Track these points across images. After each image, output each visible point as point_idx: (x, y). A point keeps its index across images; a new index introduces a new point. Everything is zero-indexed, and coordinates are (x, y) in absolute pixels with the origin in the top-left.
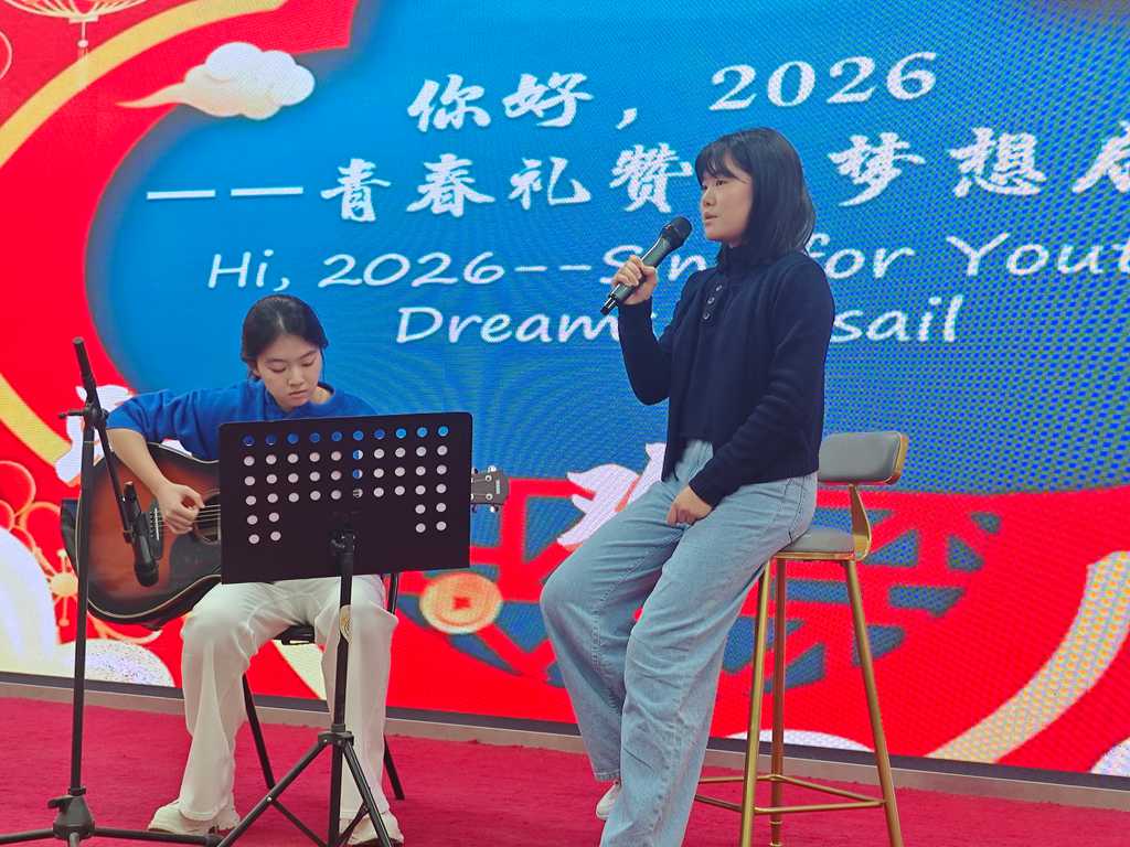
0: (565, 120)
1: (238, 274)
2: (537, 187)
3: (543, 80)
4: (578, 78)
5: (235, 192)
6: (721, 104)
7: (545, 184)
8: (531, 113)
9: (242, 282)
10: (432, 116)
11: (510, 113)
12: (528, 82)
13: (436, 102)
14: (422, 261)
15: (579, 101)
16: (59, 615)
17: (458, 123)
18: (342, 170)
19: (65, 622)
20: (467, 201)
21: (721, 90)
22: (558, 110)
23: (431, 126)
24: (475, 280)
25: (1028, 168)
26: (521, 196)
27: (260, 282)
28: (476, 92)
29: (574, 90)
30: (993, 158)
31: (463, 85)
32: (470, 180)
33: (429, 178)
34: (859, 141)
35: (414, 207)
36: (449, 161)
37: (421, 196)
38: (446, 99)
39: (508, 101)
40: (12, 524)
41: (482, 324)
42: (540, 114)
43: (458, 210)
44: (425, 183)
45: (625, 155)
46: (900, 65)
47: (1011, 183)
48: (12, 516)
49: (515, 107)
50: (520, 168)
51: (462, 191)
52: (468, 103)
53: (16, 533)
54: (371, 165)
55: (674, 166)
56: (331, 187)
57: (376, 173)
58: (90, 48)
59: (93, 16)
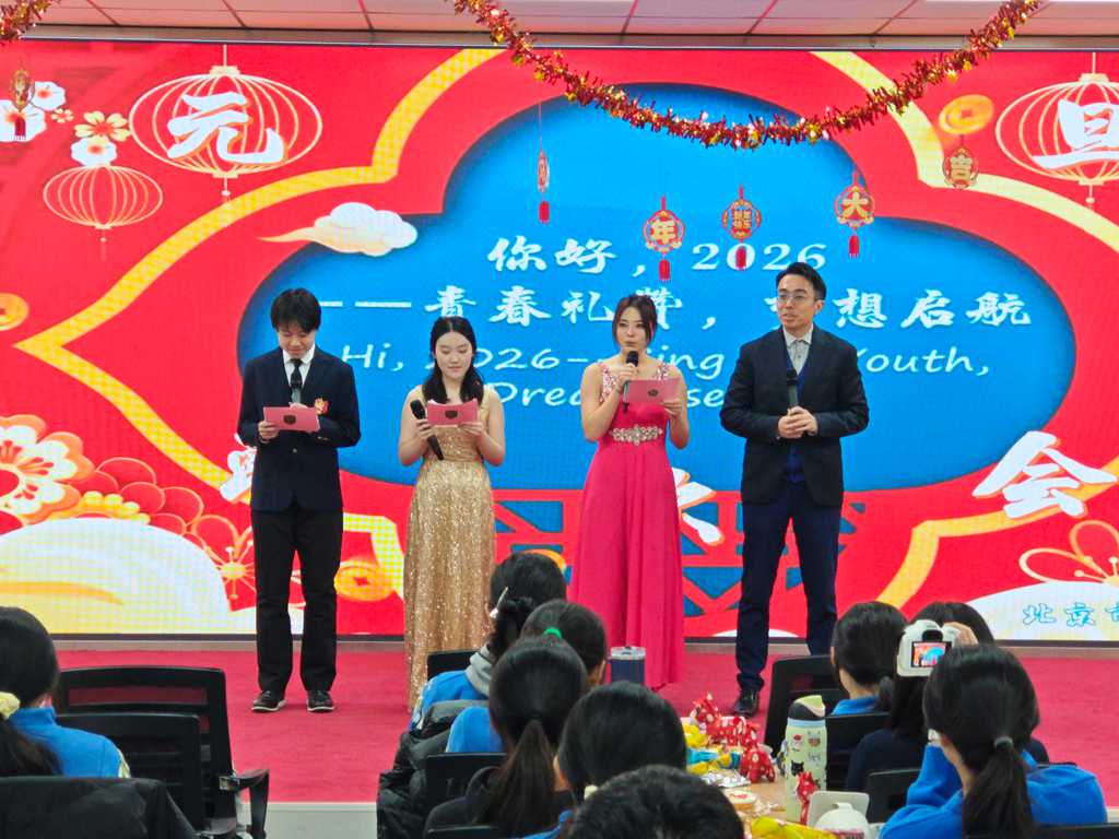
0: (598, 269)
1: (363, 360)
2: (581, 309)
3: (582, 243)
4: (605, 244)
5: (358, 304)
6: (699, 266)
7: (586, 308)
8: (574, 264)
9: (367, 364)
10: (505, 262)
11: (560, 263)
12: (572, 244)
13: (508, 252)
14: (502, 353)
15: (607, 258)
16: (229, 592)
17: (524, 267)
18: (441, 293)
19: (234, 596)
20: (532, 317)
21: (699, 257)
22: (594, 262)
23: (505, 267)
24: (540, 366)
25: (877, 313)
26: (569, 315)
27: (381, 364)
28: (536, 248)
29: (604, 251)
30: (858, 306)
31: (526, 244)
32: (534, 304)
33: (505, 300)
35: (495, 319)
36: (518, 290)
37: (499, 312)
38: (515, 251)
39: (559, 255)
40: (184, 531)
41: (546, 394)
42: (581, 264)
43: (525, 321)
44: (501, 303)
46: (805, 250)
48: (184, 526)
49: (564, 259)
50: (569, 297)
51: (528, 310)
52: (531, 255)
53: (188, 537)
54: (460, 291)
55: (670, 301)
56: (432, 304)
57: (466, 296)
58: (232, 197)
59: (233, 174)
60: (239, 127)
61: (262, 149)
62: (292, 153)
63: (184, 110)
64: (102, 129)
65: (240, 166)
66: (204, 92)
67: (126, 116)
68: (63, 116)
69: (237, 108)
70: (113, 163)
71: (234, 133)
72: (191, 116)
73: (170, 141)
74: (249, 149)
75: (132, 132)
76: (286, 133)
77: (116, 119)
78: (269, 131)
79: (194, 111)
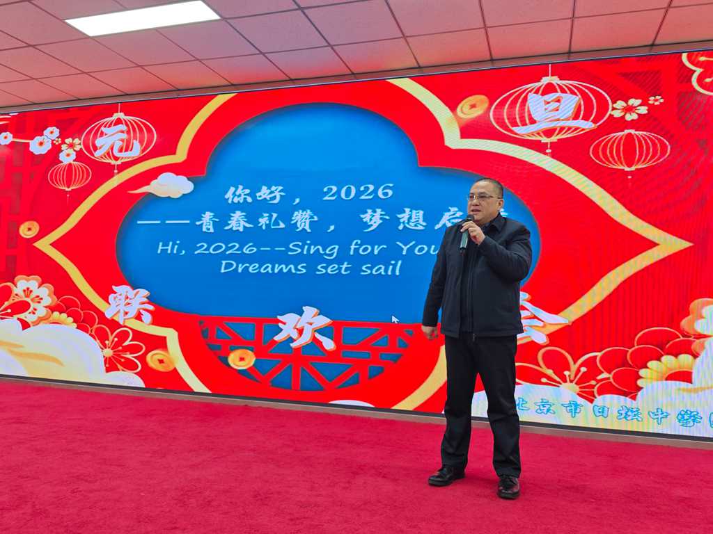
0: (276, 201)
1: (167, 249)
2: (268, 222)
3: (269, 188)
4: (281, 188)
5: (167, 222)
6: (326, 198)
7: (270, 221)
8: (265, 199)
9: (169, 252)
10: (233, 199)
11: (258, 198)
12: (264, 188)
13: (234, 194)
14: (230, 245)
15: (281, 195)
16: (105, 363)
17: (241, 201)
18: (203, 215)
19: (107, 365)
20: (245, 227)
21: (326, 194)
22: (274, 198)
23: (232, 202)
24: (247, 252)
25: (421, 221)
26: (262, 225)
27: (175, 252)
28: (248, 191)
29: (280, 191)
30: (410, 218)
31: (243, 189)
32: (245, 220)
33: (232, 218)
34: (369, 211)
35: (226, 228)
36: (238, 213)
37: (229, 224)
38: (237, 193)
39: (258, 194)
40: (90, 332)
41: (249, 267)
42: (268, 199)
43: (241, 229)
44: (230, 220)
45: (296, 213)
46: (382, 187)
47: (416, 226)
48: (90, 329)
49: (260, 196)
50: (262, 216)
51: (242, 223)
52: (245, 195)
53: (91, 335)
54: (212, 214)
55: (311, 217)
56: (198, 221)
57: (214, 216)
58: (119, 173)
59: (119, 162)
60: (123, 141)
61: (131, 150)
62: (143, 151)
63: (102, 134)
64: (71, 146)
65: (122, 158)
66: (110, 126)
67: (80, 139)
68: (57, 141)
69: (123, 132)
70: (74, 161)
71: (121, 143)
72: (105, 137)
73: (95, 148)
74: (126, 150)
75: (82, 146)
76: (141, 142)
77: (77, 141)
78: (135, 141)
79: (106, 134)
